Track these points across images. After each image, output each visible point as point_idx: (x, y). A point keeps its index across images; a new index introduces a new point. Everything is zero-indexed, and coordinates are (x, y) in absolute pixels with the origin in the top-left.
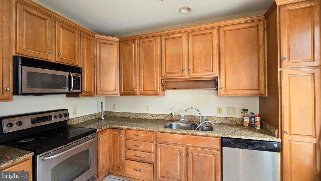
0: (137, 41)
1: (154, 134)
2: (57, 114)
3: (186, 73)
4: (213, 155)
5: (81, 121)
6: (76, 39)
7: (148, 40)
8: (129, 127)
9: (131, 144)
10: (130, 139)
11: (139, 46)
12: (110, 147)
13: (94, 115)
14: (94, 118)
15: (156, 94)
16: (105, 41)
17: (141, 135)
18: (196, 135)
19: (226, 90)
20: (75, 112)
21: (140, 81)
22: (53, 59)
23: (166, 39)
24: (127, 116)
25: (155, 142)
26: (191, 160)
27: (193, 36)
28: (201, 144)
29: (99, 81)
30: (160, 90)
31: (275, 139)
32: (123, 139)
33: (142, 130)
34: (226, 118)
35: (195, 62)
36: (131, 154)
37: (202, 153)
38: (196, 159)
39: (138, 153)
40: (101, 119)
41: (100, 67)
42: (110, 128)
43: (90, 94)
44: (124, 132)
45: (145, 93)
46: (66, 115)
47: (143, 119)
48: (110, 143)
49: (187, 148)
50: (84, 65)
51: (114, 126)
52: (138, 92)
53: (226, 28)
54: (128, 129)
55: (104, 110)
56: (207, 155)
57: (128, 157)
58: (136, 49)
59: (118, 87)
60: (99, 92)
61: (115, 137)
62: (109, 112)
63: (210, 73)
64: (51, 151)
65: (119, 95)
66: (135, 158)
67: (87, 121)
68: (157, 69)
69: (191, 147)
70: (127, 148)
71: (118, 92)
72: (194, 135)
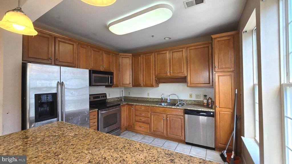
0: (142, 56)
1: (150, 108)
2: (102, 95)
3: (169, 74)
4: (180, 119)
5: (112, 100)
6: (111, 58)
7: (148, 54)
8: (137, 104)
9: (138, 113)
10: (137, 110)
11: (143, 58)
12: (127, 115)
13: (118, 98)
14: (118, 99)
15: (152, 86)
16: (124, 56)
17: (143, 108)
18: (171, 108)
19: (191, 84)
20: (109, 96)
21: (143, 78)
22: (102, 69)
23: (157, 54)
24: (137, 99)
25: (150, 112)
26: (169, 122)
27: (173, 52)
28: (174, 113)
29: (121, 78)
30: (154, 84)
31: (211, 110)
32: (134, 110)
33: (144, 105)
34: (194, 101)
35: (174, 67)
36: (138, 118)
37: (175, 118)
38: (172, 121)
39: (142, 118)
40: (122, 100)
41: (122, 71)
42: (127, 104)
43: (117, 86)
44: (134, 106)
45: (146, 86)
46: (106, 96)
47: (145, 101)
48: (127, 113)
49: (167, 115)
50: (114, 71)
51: (129, 103)
52: (142, 85)
53: (190, 48)
54: (136, 105)
55: (124, 96)
56: (177, 119)
57: (136, 120)
58: (141, 59)
59: (131, 82)
60: (121, 85)
61: (130, 109)
62: (126, 97)
63: (182, 74)
64: (103, 110)
65: (132, 86)
66: (139, 120)
67: (115, 101)
68: (152, 72)
69: (169, 114)
70: (136, 115)
71: (131, 85)
72: (170, 108)
